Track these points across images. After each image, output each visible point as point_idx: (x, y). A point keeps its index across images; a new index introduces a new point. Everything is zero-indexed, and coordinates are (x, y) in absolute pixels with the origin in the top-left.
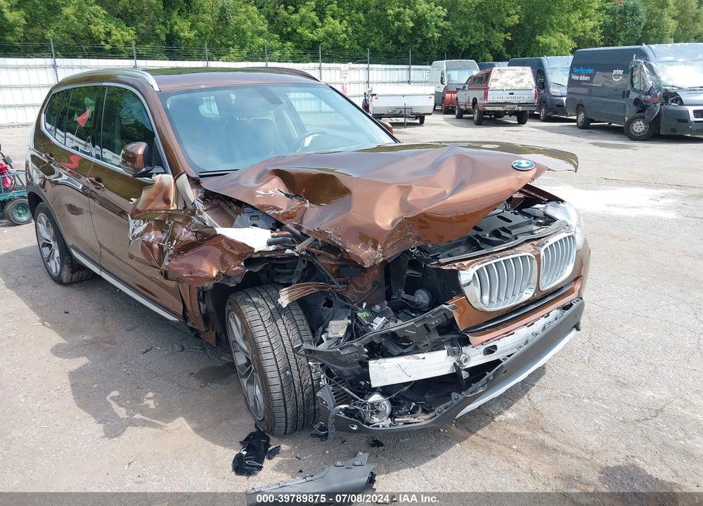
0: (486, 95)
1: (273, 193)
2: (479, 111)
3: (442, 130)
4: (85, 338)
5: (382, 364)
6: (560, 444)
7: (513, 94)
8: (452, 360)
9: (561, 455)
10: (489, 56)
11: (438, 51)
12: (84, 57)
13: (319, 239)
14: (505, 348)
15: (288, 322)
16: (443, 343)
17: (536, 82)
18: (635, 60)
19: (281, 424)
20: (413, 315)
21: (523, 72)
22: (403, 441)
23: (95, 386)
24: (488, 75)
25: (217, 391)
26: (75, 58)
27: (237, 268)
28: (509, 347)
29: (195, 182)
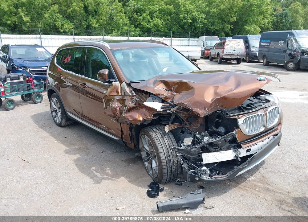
0: (223, 51)
1: (160, 89)
2: (220, 58)
3: (205, 66)
4: (76, 147)
5: (208, 155)
6: (275, 189)
7: (235, 51)
8: (234, 154)
9: (276, 193)
10: (223, 34)
11: (201, 32)
12: (52, 34)
13: (181, 107)
14: (254, 150)
15: (168, 139)
16: (231, 147)
17: (245, 46)
18: (289, 37)
19: (165, 179)
20: (218, 136)
21: (239, 41)
22: (212, 187)
23: (85, 165)
24: (224, 43)
25: (133, 167)
26: (48, 35)
27: (150, 117)
28: (255, 149)
29: (129, 85)
